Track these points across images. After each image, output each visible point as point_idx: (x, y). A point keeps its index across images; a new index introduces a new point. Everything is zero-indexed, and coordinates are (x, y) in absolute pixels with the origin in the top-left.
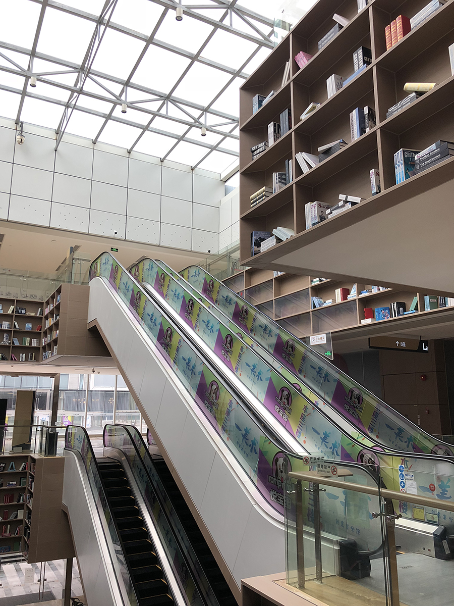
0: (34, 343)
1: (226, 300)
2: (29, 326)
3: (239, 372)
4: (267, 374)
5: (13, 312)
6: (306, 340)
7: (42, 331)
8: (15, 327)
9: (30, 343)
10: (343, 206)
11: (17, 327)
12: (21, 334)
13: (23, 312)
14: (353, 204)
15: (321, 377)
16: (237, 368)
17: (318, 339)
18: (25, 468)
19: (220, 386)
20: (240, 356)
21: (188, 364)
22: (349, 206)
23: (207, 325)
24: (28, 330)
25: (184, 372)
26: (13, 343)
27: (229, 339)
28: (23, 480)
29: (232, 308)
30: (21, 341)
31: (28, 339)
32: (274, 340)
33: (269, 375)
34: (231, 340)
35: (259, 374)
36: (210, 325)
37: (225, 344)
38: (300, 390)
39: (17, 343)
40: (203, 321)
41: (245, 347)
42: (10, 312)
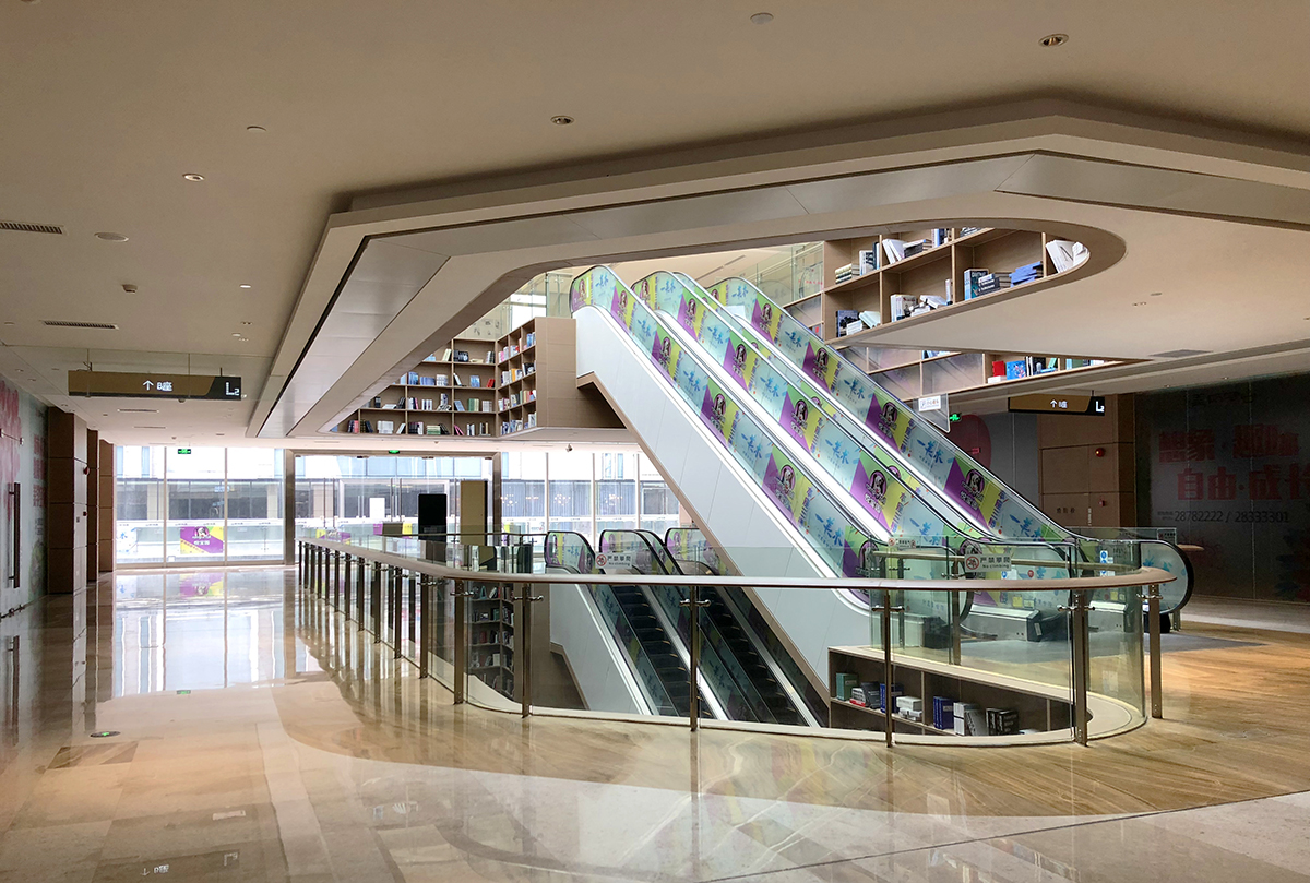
0: (486, 409)
1: (792, 338)
2: (475, 381)
3: (817, 452)
4: (855, 455)
5: (450, 360)
6: (912, 404)
7: (497, 388)
8: (455, 383)
9: (481, 409)
10: (923, 307)
11: (459, 383)
12: (465, 393)
13: (465, 358)
14: (932, 308)
15: (931, 456)
16: (813, 447)
17: (931, 403)
18: (497, 593)
19: (796, 471)
20: (817, 431)
21: (750, 444)
22: (928, 308)
23: (768, 386)
24: (475, 387)
25: (745, 455)
26: (456, 409)
27: (802, 406)
28: (496, 612)
29: (802, 353)
30: (466, 405)
31: (477, 401)
32: (866, 404)
33: (859, 455)
34: (805, 408)
35: (845, 454)
36: (773, 385)
37: (798, 413)
38: (897, 475)
39: (461, 409)
40: (763, 380)
41: (824, 419)
42: (445, 359)
